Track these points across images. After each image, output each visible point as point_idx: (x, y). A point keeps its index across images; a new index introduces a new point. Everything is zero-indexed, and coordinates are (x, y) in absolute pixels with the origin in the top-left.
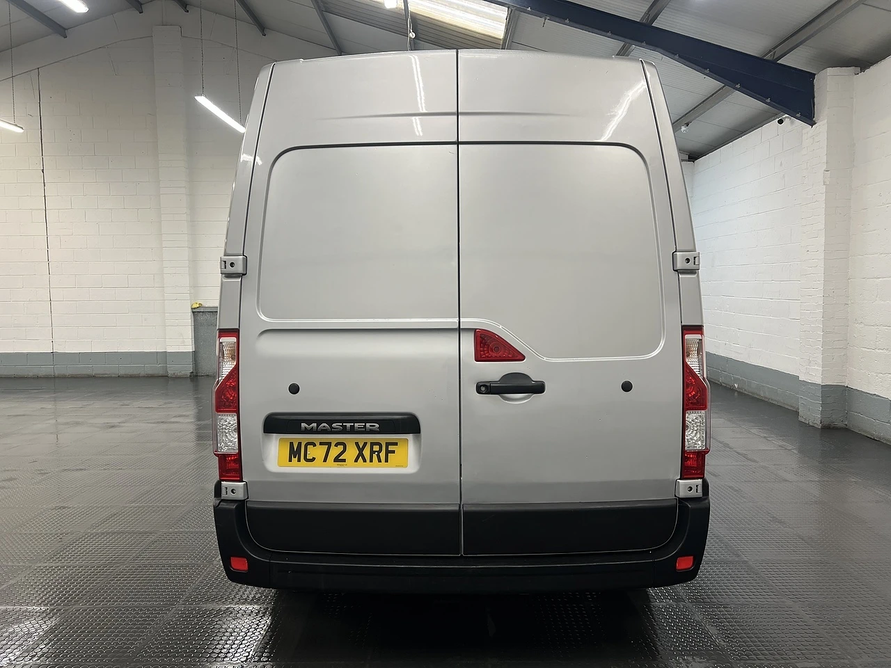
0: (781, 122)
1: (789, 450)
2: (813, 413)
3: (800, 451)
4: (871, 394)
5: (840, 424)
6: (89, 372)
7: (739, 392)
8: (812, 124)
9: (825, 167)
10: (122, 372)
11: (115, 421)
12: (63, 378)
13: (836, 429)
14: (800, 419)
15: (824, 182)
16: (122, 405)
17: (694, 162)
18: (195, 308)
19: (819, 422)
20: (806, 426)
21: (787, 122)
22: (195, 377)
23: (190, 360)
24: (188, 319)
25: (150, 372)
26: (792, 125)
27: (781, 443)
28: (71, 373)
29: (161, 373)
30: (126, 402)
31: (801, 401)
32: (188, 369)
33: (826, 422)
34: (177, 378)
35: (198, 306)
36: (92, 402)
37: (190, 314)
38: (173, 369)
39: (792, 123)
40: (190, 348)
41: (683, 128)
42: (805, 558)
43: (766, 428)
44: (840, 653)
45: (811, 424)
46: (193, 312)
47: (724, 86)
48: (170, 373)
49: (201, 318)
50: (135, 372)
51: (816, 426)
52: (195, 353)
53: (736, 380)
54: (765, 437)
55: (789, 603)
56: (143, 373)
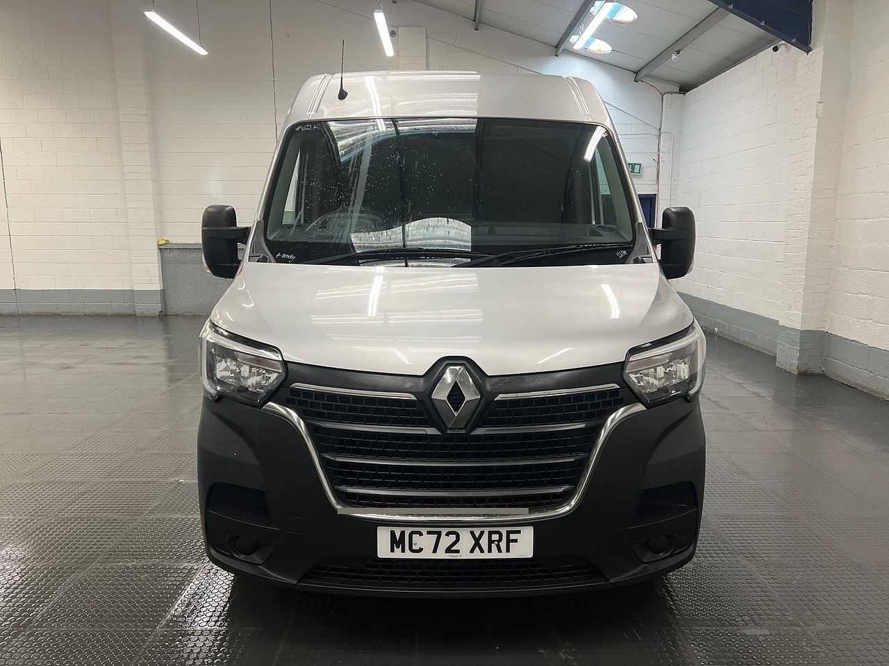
0: (776, 49)
1: (763, 397)
2: (789, 358)
3: (776, 398)
4: (851, 341)
5: (817, 371)
6: (55, 310)
7: (719, 337)
8: (808, 50)
9: (818, 98)
10: (88, 311)
11: (71, 362)
12: (27, 316)
13: (812, 375)
14: (777, 364)
15: (817, 115)
16: (83, 345)
17: (684, 94)
18: (161, 245)
19: (795, 368)
20: (781, 371)
21: (782, 49)
22: (164, 316)
23: (159, 298)
24: (154, 256)
25: (118, 311)
26: (788, 52)
27: (756, 389)
28: (35, 310)
29: (129, 312)
30: (86, 342)
31: (779, 347)
32: (156, 307)
33: (803, 369)
34: (145, 318)
35: (165, 242)
36: (52, 342)
37: (156, 251)
38: (140, 309)
39: (788, 50)
40: (157, 286)
41: (674, 56)
42: (767, 513)
43: (741, 373)
44: (792, 619)
45: (788, 370)
46: (160, 249)
47: (717, 9)
48: (138, 312)
49: (169, 255)
50: (102, 311)
51: (792, 372)
52: (163, 292)
53: (717, 324)
54: (739, 384)
55: (744, 562)
56: (110, 312)
